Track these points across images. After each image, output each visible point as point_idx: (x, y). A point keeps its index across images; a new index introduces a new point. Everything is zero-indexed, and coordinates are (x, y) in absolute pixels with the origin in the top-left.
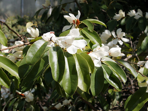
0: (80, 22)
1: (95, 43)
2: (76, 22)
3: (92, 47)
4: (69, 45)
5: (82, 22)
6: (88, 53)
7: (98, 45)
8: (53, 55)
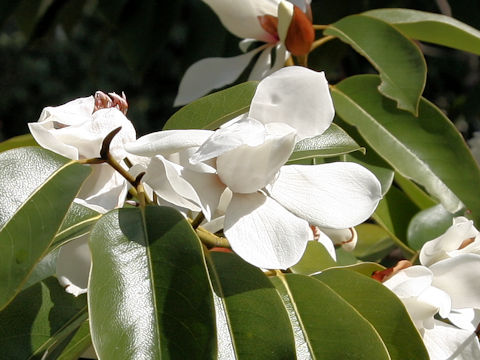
0: (319, 34)
1: (432, 201)
2: (283, 32)
3: (410, 233)
4: (247, 200)
5: (332, 31)
6: (383, 276)
7: (460, 214)
8: (124, 270)
